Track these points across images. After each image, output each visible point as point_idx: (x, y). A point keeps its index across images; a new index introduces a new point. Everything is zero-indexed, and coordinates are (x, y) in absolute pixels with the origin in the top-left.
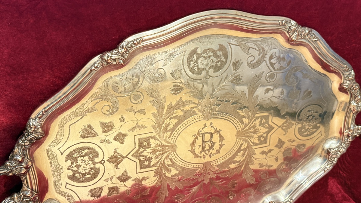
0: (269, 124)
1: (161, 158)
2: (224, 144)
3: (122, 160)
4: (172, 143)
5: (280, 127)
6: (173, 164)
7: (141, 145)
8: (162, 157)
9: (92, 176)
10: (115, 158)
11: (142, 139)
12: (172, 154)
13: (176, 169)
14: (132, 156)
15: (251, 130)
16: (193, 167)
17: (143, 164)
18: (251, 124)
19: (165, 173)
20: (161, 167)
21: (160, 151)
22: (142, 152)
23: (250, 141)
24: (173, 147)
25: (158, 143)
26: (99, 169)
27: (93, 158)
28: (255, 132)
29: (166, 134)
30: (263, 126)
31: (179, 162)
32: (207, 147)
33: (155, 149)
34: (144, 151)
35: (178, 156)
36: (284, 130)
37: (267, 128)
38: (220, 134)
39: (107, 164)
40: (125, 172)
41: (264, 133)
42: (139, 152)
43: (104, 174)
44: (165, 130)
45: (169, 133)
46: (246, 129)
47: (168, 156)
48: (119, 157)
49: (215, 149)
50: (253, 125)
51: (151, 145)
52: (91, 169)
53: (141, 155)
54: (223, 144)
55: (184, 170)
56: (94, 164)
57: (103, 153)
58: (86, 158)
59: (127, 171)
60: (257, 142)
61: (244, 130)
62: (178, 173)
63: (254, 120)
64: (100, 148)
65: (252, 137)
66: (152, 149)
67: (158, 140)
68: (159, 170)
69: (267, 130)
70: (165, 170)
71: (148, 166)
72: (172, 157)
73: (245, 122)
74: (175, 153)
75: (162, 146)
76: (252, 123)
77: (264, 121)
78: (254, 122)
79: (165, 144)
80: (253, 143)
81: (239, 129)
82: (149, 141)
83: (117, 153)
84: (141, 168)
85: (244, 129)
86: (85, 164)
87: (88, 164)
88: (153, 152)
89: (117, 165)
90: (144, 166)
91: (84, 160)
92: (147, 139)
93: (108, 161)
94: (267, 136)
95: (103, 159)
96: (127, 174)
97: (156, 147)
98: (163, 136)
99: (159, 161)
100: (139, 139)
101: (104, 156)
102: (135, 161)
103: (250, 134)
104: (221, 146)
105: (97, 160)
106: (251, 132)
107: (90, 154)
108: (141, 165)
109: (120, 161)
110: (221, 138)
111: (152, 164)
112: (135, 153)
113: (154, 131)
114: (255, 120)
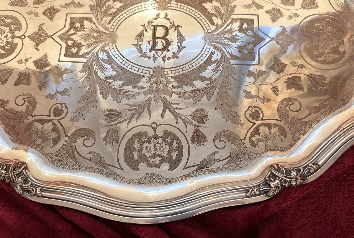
0: (254, 33)
1: (94, 48)
3: (45, 40)
4: (112, 30)
5: (273, 39)
6: (110, 60)
7: (72, 26)
8: (96, 46)
9: (6, 53)
10: (38, 35)
11: (75, 18)
12: (110, 45)
13: (113, 67)
14: (59, 37)
15: (226, 36)
16: (138, 71)
17: (70, 50)
18: (226, 27)
19: (97, 70)
20: (92, 61)
21: (94, 38)
22: (71, 35)
23: (226, 51)
24: (113, 37)
25: (94, 27)
26: (16, 45)
27: (14, 30)
29: (105, 19)
30: (245, 33)
31: (119, 58)
33: (89, 34)
34: (75, 33)
35: (118, 51)
36: (281, 46)
37: (251, 37)
38: (178, 31)
39: (27, 40)
40: (45, 55)
41: (248, 44)
42: (69, 33)
43: (19, 53)
44: (106, 14)
45: (109, 18)
46: (218, 32)
47: (104, 47)
48: (43, 35)
49: (170, 50)
50: (228, 28)
51: (84, 28)
52: (8, 43)
53: (69, 39)
54: (183, 46)
55: (124, 73)
56: (13, 37)
57: (27, 26)
58: (7, 29)
59: (48, 55)
60: (238, 55)
61: (216, 33)
62: (115, 76)
64: (26, 20)
65: (228, 45)
66: (85, 33)
67: (94, 23)
68: (89, 64)
69: (252, 40)
70: (97, 65)
71: (75, 54)
72: (109, 49)
73: (215, 22)
74: (114, 45)
75: (98, 32)
76: (228, 25)
77: (247, 26)
78: (230, 26)
79: (102, 30)
80: (231, 54)
81: (207, 30)
82: (83, 23)
83: (42, 29)
84: (66, 56)
85: (215, 31)
86: (3, 35)
87: (7, 36)
88: (86, 37)
89: (37, 45)
90: (70, 54)
91: (3, 31)
92: (81, 20)
93: (29, 37)
94: (252, 49)
95: (24, 33)
96: (46, 59)
97: (89, 31)
98: (102, 20)
99: (91, 52)
100: (71, 18)
101: (27, 30)
102: (60, 45)
103: (226, 41)
104: (180, 48)
105: (17, 33)
106: (226, 38)
107: (13, 25)
108: (66, 51)
109: (42, 40)
110: (181, 38)
111: (81, 53)
112: (63, 34)
113: (91, 12)
114: (231, 23)
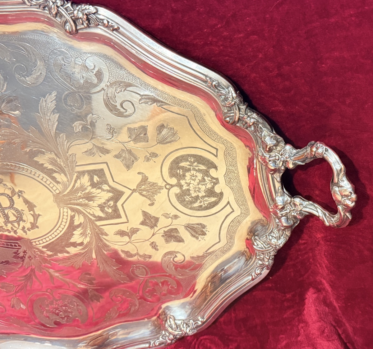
0: (110, 186)
2: (39, 215)
5: (134, 190)
15: (79, 194)
18: (74, 185)
23: (87, 212)
28: (90, 197)
30: (99, 188)
32: (12, 218)
36: (147, 198)
37: (108, 191)
38: (24, 198)
41: (108, 201)
46: (68, 190)
49: (26, 221)
50: (77, 185)
54: (37, 213)
60: (102, 215)
61: (66, 193)
63: (77, 176)
69: (111, 195)
73: (60, 179)
76: (76, 181)
77: (98, 179)
78: (79, 181)
80: (94, 216)
81: (55, 191)
94: (115, 206)
103: (81, 200)
104: (36, 217)
106: (80, 198)
110: (30, 205)
114: (78, 178)
